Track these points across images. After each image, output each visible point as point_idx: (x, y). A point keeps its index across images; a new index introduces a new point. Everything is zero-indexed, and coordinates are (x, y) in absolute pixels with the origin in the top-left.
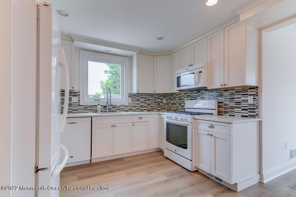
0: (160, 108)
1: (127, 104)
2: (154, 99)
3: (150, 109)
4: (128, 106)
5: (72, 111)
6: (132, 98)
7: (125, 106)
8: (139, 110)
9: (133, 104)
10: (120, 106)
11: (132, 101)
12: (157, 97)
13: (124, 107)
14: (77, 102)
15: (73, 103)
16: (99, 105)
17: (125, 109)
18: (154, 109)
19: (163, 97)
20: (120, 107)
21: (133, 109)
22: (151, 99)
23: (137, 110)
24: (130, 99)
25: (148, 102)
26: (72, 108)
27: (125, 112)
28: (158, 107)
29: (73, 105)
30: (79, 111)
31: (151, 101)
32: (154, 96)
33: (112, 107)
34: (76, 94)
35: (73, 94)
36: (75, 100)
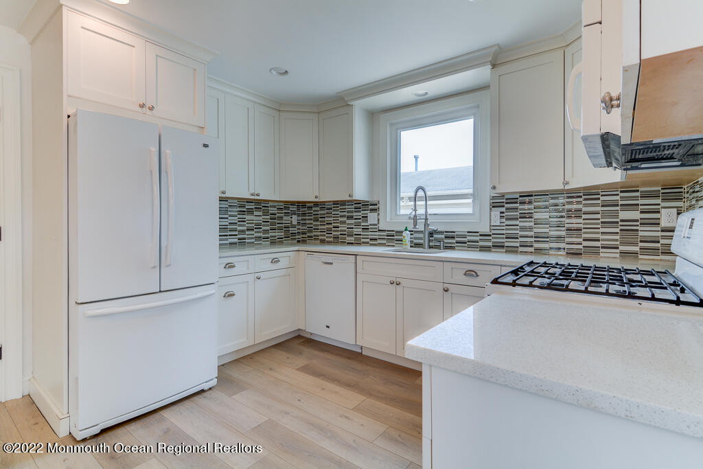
0: (636, 249)
1: (486, 230)
2: (599, 209)
3: (580, 247)
4: (490, 235)
5: (368, 240)
6: (503, 209)
7: (481, 235)
8: (531, 249)
9: (506, 229)
10: (467, 233)
11: (504, 220)
12: (620, 203)
13: (478, 238)
14: (376, 223)
15: (371, 225)
16: (406, 230)
17: (481, 243)
18: (602, 250)
19: (658, 201)
20: (464, 236)
21: (506, 244)
22: (585, 209)
23: (521, 249)
24: (496, 212)
25: (567, 221)
26: (368, 235)
27: (480, 251)
28: (623, 243)
29: (371, 228)
30: (379, 241)
31: (584, 216)
32: (602, 198)
33: (443, 236)
34: (373, 207)
35: (370, 207)
36: (372, 218)
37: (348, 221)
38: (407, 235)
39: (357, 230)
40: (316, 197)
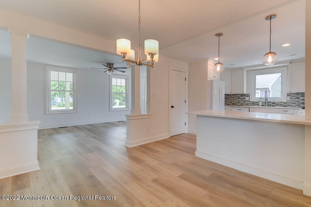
1: (286, 101)
4: (287, 103)
6: (291, 96)
7: (284, 103)
9: (292, 101)
11: (291, 99)
14: (248, 100)
16: (260, 101)
17: (284, 105)
20: (279, 103)
21: (292, 105)
24: (289, 97)
26: (245, 103)
27: (283, 107)
29: (246, 101)
30: (249, 105)
33: (271, 103)
34: (248, 95)
35: (246, 95)
36: (247, 98)
37: (238, 99)
38: (260, 103)
39: (241, 102)
40: (231, 93)
